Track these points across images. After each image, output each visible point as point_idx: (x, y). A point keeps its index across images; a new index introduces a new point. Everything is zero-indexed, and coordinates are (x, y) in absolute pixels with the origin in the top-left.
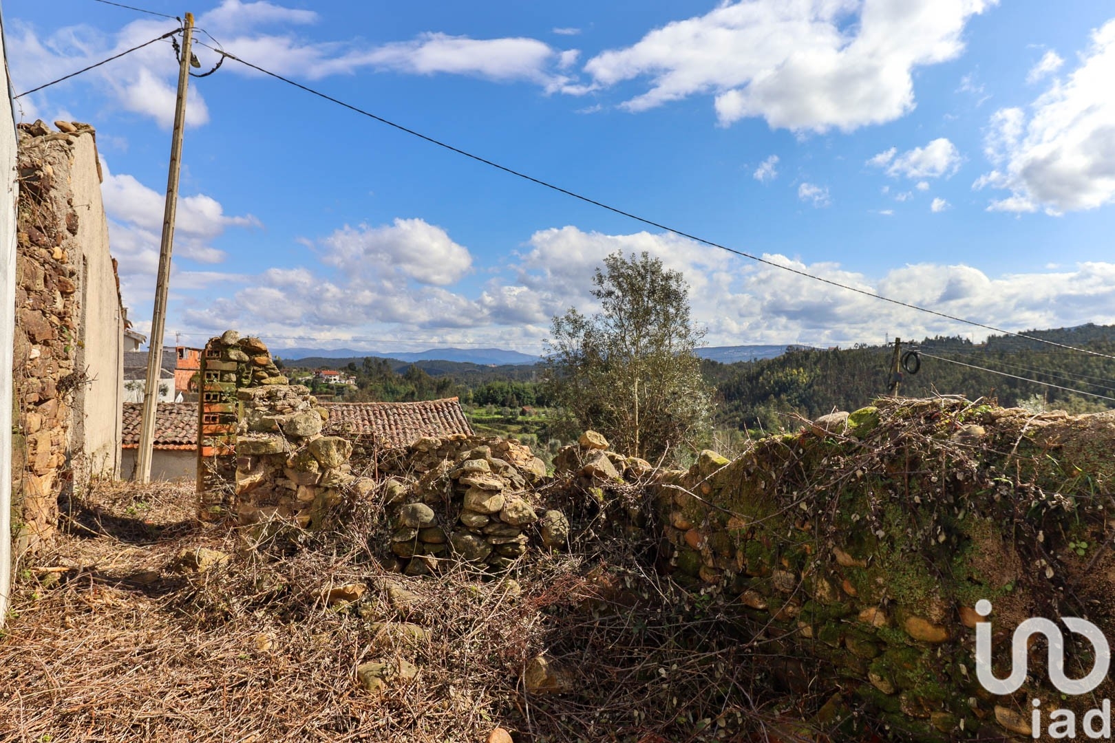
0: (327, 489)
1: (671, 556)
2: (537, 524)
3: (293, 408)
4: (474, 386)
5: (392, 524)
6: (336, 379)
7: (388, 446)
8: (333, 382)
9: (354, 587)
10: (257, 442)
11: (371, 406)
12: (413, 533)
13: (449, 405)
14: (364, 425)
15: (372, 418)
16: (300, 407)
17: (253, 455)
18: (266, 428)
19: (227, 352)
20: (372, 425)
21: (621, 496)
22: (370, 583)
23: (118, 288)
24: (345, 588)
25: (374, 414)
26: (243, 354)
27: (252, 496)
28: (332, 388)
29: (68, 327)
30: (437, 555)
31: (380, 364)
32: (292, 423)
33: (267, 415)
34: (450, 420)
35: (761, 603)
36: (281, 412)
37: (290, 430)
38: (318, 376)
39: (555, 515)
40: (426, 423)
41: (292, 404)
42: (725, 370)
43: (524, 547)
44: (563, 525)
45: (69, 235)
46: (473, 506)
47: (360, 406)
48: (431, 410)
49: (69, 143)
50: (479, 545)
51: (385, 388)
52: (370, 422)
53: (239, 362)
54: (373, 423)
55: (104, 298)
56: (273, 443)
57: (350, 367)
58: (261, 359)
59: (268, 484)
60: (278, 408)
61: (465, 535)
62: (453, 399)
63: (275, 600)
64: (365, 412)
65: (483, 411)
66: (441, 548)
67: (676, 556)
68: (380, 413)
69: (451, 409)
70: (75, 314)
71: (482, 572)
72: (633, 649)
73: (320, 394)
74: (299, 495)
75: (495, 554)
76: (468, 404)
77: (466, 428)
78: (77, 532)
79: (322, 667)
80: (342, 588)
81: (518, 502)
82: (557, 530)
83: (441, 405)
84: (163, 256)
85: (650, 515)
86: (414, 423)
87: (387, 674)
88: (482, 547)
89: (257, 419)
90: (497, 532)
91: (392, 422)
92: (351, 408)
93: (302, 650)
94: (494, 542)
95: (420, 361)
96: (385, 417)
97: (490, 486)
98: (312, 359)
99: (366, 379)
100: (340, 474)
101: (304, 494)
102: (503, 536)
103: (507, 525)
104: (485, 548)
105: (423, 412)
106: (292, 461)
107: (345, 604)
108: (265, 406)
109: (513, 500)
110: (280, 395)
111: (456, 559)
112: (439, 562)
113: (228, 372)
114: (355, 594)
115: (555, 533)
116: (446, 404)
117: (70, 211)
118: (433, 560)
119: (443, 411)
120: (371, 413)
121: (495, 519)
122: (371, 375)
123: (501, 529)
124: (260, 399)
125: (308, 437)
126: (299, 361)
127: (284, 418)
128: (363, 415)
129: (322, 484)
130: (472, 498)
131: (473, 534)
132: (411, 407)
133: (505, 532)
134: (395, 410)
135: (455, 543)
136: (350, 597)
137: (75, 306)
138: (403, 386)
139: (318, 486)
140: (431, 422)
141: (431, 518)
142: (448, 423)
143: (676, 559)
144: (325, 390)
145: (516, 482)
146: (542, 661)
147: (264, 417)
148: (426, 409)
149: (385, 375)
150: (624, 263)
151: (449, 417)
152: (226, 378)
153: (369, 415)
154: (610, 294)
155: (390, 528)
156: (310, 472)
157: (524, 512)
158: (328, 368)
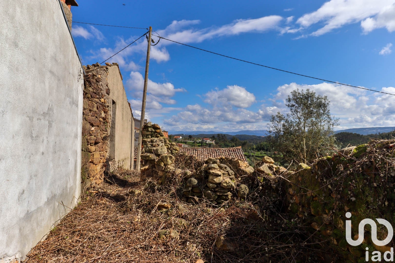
0: (166, 172)
1: (289, 206)
2: (236, 189)
3: (158, 145)
4: (256, 144)
5: (185, 185)
6: (208, 141)
7: (198, 160)
8: (208, 142)
9: (167, 205)
10: (146, 156)
11: (211, 149)
12: (190, 188)
13: (238, 149)
14: (208, 156)
15: (211, 153)
16: (161, 145)
17: (145, 160)
18: (150, 152)
19: (148, 129)
20: (211, 156)
21: (269, 181)
22: (173, 203)
23: (131, 112)
24: (164, 204)
25: (212, 152)
26: (152, 129)
27: (145, 173)
28: (207, 144)
29: (107, 122)
30: (198, 197)
31: (223, 136)
32: (157, 150)
33: (151, 147)
34: (238, 155)
35: (318, 228)
36: (155, 147)
37: (156, 152)
38: (203, 140)
39: (243, 186)
40: (229, 156)
41: (158, 144)
42: (364, 138)
43: (230, 197)
44: (246, 190)
45: (107, 95)
46: (211, 180)
47: (207, 149)
48: (231, 151)
49: (107, 68)
50: (213, 195)
51: (225, 144)
52: (210, 154)
53: (152, 132)
54: (211, 155)
55: (124, 114)
56: (150, 156)
57: (213, 137)
58: (158, 131)
59: (150, 170)
60: (154, 145)
61: (208, 190)
62: (239, 147)
63: (145, 206)
64: (209, 151)
65: (259, 153)
66: (200, 194)
67: (290, 206)
68: (214, 152)
69: (239, 151)
70: (109, 118)
71: (214, 204)
72: (259, 239)
73: (204, 146)
74: (159, 174)
75: (219, 198)
76: (254, 150)
77: (244, 157)
78: (107, 182)
79: (150, 229)
80: (163, 204)
81: (228, 180)
82: (243, 192)
83: (235, 149)
84: (143, 101)
85: (280, 189)
86: (225, 155)
87: (167, 234)
88: (214, 196)
89: (148, 149)
90: (219, 191)
91: (218, 155)
92: (205, 149)
93: (146, 223)
94: (218, 194)
95: (237, 135)
96: (215, 153)
97: (216, 173)
98: (201, 134)
99: (218, 141)
100: (170, 167)
101: (160, 173)
102: (222, 192)
103: (223, 188)
104: (215, 196)
105: (229, 151)
106: (156, 162)
107: (164, 210)
108: (150, 144)
109: (225, 179)
110: (155, 141)
111: (204, 199)
112: (199, 200)
113: (148, 135)
114: (168, 207)
115: (242, 193)
116: (237, 149)
117: (107, 88)
118: (196, 198)
119: (236, 151)
120: (211, 152)
121: (218, 186)
122: (220, 140)
123: (221, 189)
124: (149, 142)
125: (162, 155)
126: (197, 135)
127: (155, 148)
128: (208, 152)
129: (165, 170)
130: (211, 177)
131: (211, 191)
132: (225, 150)
133: (222, 191)
134: (219, 151)
135: (204, 193)
136: (167, 208)
137: (109, 116)
138: (231, 144)
139: (164, 171)
140: (231, 155)
141: (196, 184)
142: (237, 156)
143: (290, 207)
144: (205, 145)
145: (230, 173)
146: (222, 238)
147: (150, 148)
148: (229, 150)
149: (224, 140)
150: (299, 93)
151: (238, 154)
152: (148, 137)
153: (210, 152)
154: (293, 106)
155: (185, 186)
156: (161, 166)
157: (229, 184)
158: (206, 138)
